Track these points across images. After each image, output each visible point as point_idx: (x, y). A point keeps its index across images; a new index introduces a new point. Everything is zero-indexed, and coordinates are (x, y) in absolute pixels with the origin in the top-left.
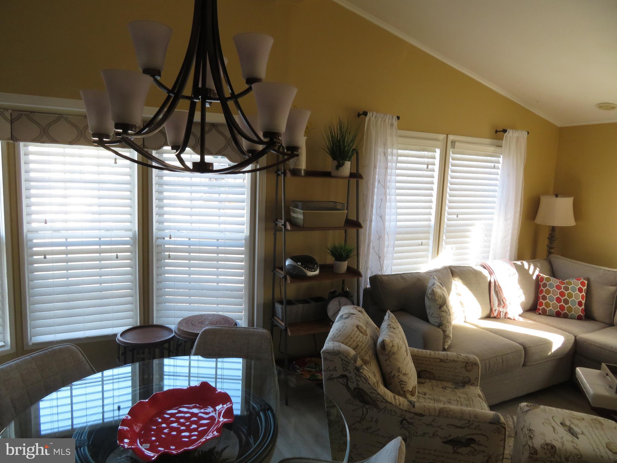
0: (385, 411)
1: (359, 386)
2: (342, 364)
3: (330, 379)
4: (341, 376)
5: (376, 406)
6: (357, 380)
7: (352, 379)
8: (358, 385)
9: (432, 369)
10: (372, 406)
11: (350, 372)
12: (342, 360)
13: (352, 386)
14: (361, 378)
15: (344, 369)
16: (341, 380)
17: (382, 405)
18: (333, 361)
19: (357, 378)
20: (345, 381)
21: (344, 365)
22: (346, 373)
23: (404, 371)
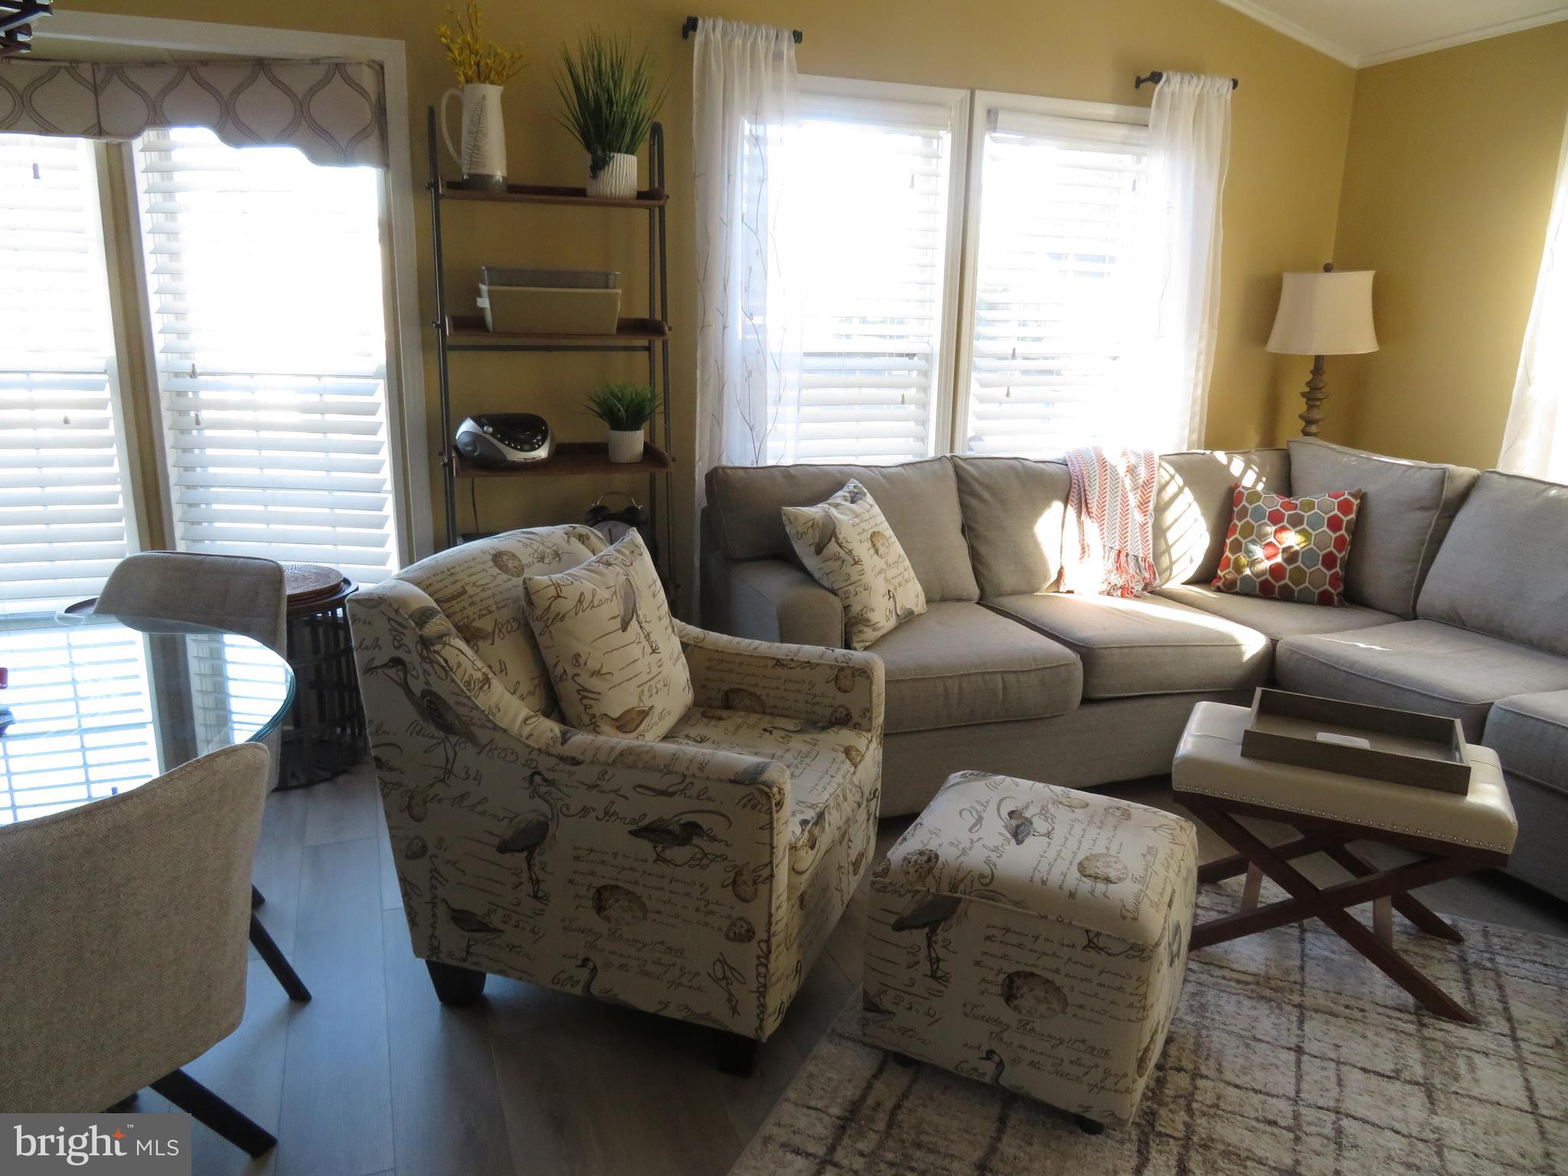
0: (491, 750)
1: (431, 686)
2: (390, 630)
3: (371, 669)
4: (390, 661)
5: (472, 739)
6: (425, 671)
7: (415, 669)
8: (427, 683)
9: (757, 685)
10: (463, 739)
11: (409, 652)
12: (389, 619)
13: (417, 687)
14: (435, 665)
15: (396, 644)
16: (392, 672)
17: (484, 736)
18: (369, 623)
19: (424, 664)
20: (401, 674)
21: (394, 633)
22: (401, 654)
23: (593, 665)
